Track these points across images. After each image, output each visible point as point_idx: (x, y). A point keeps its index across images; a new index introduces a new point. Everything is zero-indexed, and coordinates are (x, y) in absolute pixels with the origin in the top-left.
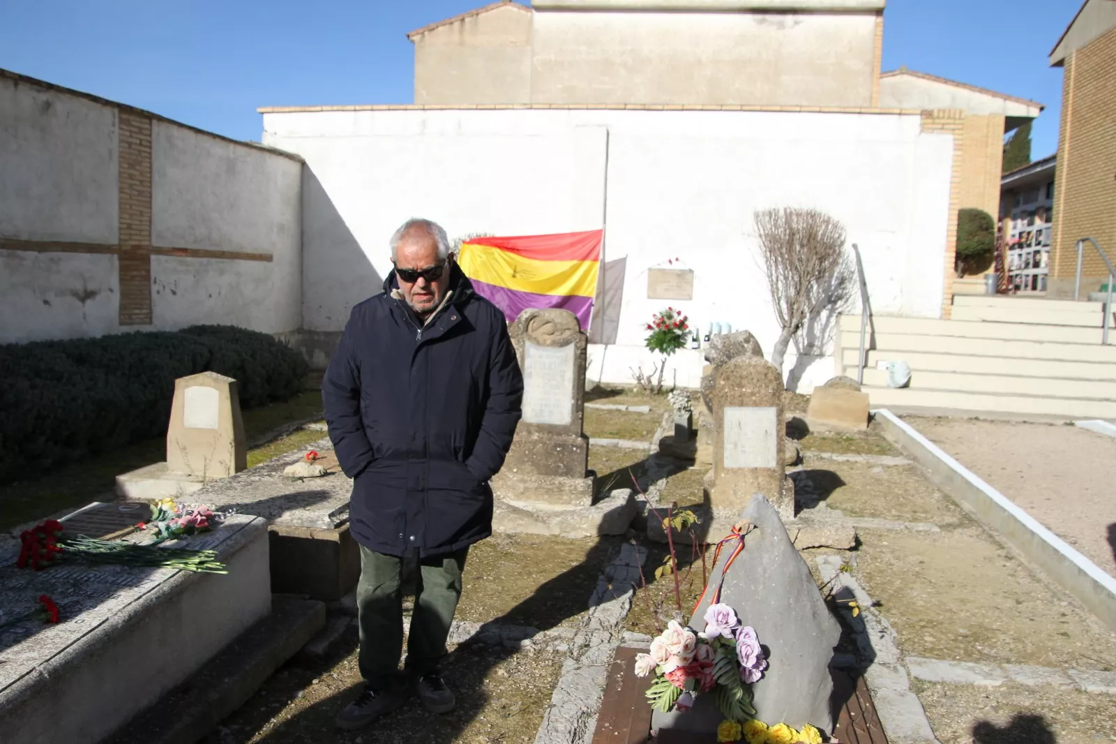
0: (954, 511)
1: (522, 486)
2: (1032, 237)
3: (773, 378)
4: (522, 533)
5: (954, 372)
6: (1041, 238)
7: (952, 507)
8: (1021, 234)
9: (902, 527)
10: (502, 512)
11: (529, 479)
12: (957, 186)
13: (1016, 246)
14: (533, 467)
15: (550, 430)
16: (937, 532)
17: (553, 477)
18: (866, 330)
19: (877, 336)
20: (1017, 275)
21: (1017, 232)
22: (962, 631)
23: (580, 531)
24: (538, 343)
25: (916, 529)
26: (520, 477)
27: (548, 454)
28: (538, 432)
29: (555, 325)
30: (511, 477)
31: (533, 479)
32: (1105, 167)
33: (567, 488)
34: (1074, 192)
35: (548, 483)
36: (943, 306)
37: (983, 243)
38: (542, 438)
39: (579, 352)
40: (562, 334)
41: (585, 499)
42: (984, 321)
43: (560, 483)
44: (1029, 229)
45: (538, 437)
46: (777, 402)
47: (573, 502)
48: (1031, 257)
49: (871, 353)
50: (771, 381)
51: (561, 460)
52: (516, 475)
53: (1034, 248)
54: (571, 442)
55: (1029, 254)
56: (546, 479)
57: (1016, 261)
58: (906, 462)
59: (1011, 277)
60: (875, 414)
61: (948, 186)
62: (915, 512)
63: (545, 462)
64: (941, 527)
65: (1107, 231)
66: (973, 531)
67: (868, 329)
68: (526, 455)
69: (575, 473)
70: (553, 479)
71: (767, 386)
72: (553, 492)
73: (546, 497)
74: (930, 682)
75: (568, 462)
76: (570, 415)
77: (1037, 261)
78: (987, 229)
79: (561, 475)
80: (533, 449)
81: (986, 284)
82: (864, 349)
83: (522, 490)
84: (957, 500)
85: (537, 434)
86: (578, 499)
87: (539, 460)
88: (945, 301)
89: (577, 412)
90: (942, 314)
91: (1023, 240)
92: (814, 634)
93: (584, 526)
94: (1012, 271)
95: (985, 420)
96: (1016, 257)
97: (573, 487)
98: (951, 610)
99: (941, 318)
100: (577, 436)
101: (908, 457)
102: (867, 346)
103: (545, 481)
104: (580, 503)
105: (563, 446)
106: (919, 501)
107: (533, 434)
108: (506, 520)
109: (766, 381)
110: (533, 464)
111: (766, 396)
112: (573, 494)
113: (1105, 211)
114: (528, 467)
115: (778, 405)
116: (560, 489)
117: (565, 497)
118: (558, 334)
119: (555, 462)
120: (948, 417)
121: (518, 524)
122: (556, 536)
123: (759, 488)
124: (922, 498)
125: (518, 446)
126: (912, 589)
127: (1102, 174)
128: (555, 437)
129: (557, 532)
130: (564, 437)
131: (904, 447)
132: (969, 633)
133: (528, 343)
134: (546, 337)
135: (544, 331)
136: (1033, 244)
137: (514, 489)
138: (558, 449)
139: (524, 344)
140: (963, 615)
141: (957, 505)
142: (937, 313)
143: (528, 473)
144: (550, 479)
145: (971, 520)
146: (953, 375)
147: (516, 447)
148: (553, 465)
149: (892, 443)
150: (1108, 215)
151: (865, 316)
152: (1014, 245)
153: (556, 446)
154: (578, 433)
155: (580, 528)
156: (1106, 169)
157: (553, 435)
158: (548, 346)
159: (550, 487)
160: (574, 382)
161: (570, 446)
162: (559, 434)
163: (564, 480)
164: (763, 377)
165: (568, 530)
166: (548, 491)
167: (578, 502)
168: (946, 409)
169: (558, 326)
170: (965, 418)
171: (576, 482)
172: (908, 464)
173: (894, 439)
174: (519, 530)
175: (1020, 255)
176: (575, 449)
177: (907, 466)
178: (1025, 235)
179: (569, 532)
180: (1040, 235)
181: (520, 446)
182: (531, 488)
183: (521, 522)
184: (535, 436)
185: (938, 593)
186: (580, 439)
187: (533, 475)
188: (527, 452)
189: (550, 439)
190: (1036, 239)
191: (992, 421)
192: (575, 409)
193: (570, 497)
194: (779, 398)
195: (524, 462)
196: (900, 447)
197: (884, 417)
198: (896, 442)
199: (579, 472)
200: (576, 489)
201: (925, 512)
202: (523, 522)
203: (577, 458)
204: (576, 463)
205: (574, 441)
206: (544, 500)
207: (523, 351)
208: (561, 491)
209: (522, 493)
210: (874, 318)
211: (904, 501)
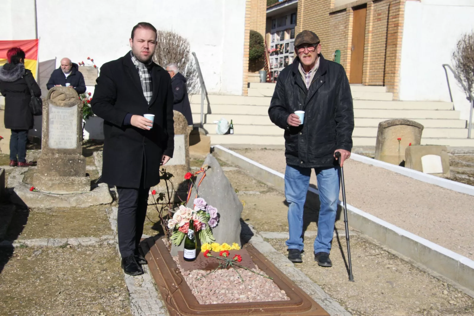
0: (264, 186)
1: (50, 183)
2: (283, 48)
3: (182, 120)
4: (54, 207)
5: (252, 125)
6: (288, 49)
7: (263, 185)
8: (276, 46)
9: (243, 193)
10: (42, 197)
11: (55, 179)
12: (248, 19)
13: (274, 53)
14: (56, 172)
15: (65, 152)
16: (259, 194)
17: (68, 177)
18: (204, 103)
19: (211, 105)
20: (275, 71)
21: (274, 44)
22: (279, 224)
23: (87, 203)
24: (57, 105)
25: (249, 193)
26: (49, 178)
27: (65, 165)
28: (58, 153)
29: (66, 95)
30: (44, 178)
31: (57, 179)
32: (323, 8)
33: (77, 182)
34: (308, 22)
35: (66, 180)
36: (243, 88)
37: (258, 52)
38: (61, 156)
39: (80, 109)
40: (69, 100)
41: (87, 188)
42: (265, 96)
43: (73, 180)
44: (281, 43)
45: (58, 156)
46: (184, 132)
47: (80, 190)
48: (283, 60)
49: (208, 116)
50: (181, 122)
51: (72, 168)
52: (47, 177)
53: (285, 55)
54: (77, 157)
55: (282, 58)
56: (64, 178)
57: (274, 63)
58: (235, 169)
59: (272, 72)
60: (214, 147)
61: (244, 19)
62: (246, 188)
63: (63, 169)
64: (260, 192)
65: (325, 45)
66: (275, 193)
67: (205, 102)
68: (52, 166)
69: (80, 174)
70: (69, 178)
71: (179, 125)
72: (69, 185)
73: (65, 188)
74: (271, 239)
75: (76, 169)
76: (76, 143)
77: (287, 62)
78: (259, 43)
79: (73, 176)
80: (56, 162)
81: (260, 77)
82: (203, 114)
83: (50, 185)
84: (264, 182)
85: (58, 154)
86: (83, 188)
87: (60, 169)
88: (244, 86)
89: (80, 142)
90: (243, 93)
91: (278, 49)
92: (235, 207)
93: (90, 200)
94: (272, 69)
95: (270, 149)
96: (274, 60)
97: (80, 182)
98: (273, 219)
99: (242, 95)
100: (80, 155)
101: (236, 166)
102: (206, 111)
103: (64, 179)
104: (84, 190)
105: (73, 160)
106: (247, 184)
107: (55, 155)
108: (45, 201)
109: (179, 122)
110: (56, 171)
111: (179, 129)
112: (80, 185)
113: (324, 34)
114: (53, 172)
115: (185, 133)
116: (73, 183)
117: (76, 187)
118: (68, 100)
119: (69, 169)
120: (250, 149)
121: (52, 203)
122: (75, 207)
123: (178, 175)
124: (248, 183)
125: (47, 161)
126: (254, 213)
127: (322, 12)
128: (68, 156)
129: (74, 205)
130: (73, 155)
131: (233, 163)
132: (282, 224)
133: (50, 105)
134: (60, 101)
135: (60, 98)
136: (284, 52)
137: (46, 185)
138: (71, 162)
139: (48, 105)
140: (278, 219)
141: (265, 184)
142: (240, 93)
143: (53, 176)
144: (66, 178)
145: (273, 189)
146: (251, 126)
147: (46, 162)
148: (68, 170)
149: (226, 162)
150: (326, 36)
151: (203, 95)
152: (273, 52)
153: (69, 160)
154: (81, 153)
155: (87, 202)
156: (324, 9)
157: (66, 155)
158: (62, 106)
159: (67, 182)
160: (78, 125)
161: (77, 160)
162: (70, 154)
163: (74, 178)
164: (177, 120)
165: (81, 203)
166: (66, 185)
167: (83, 189)
168: (249, 145)
169: (68, 96)
170: (260, 149)
171: (82, 179)
172: (236, 170)
173: (226, 160)
174: (52, 206)
175: (277, 59)
176: (80, 161)
177: (236, 171)
178: (279, 46)
179: (81, 204)
180: (288, 46)
181: (48, 161)
182: (56, 184)
183: (53, 201)
184: (57, 156)
185: (265, 214)
186: (82, 156)
187: (57, 176)
188: (53, 164)
189: (66, 157)
190: (285, 49)
191: (273, 150)
192: (78, 140)
193: (78, 187)
194: (185, 130)
195: (51, 170)
196: (230, 162)
197: (219, 149)
198: (227, 161)
199: (83, 174)
200: (81, 182)
201: (251, 188)
202: (55, 201)
203: (81, 166)
204: (81, 169)
205: (79, 157)
206: (63, 189)
207: (48, 109)
208: (73, 184)
209: (51, 187)
210: (208, 96)
211: (239, 184)
